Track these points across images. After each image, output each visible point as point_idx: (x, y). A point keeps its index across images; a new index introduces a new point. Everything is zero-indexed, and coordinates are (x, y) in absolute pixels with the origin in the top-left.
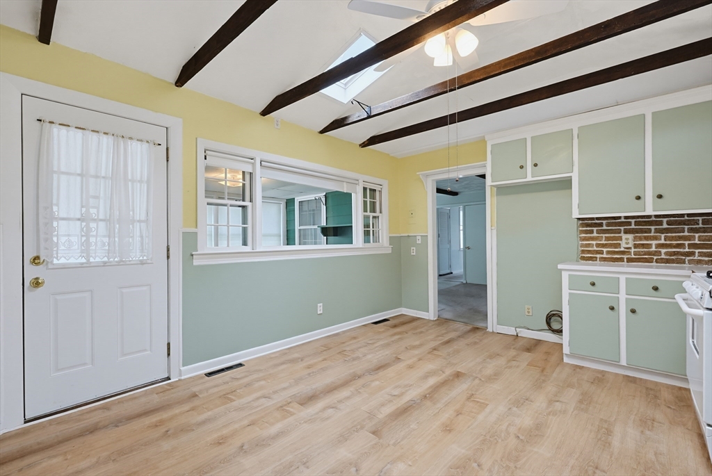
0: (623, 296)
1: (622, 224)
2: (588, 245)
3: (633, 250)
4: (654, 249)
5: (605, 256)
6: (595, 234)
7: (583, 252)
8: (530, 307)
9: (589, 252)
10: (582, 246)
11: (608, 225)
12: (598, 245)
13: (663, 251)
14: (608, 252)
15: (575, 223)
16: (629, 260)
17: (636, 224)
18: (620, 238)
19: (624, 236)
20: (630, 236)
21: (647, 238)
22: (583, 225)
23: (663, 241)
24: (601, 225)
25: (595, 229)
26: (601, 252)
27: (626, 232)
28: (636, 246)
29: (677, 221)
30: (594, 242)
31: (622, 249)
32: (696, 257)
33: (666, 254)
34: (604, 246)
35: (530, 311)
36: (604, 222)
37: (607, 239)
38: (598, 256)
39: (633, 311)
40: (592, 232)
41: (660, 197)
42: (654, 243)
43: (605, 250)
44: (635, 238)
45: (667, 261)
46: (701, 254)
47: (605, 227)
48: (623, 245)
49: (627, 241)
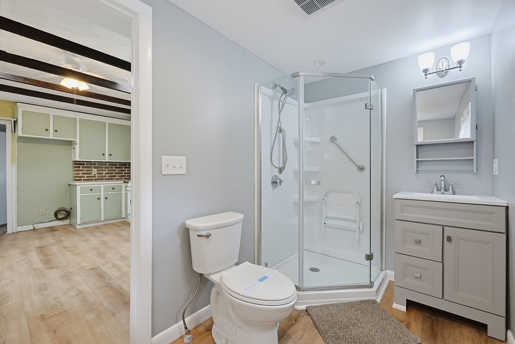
0: (102, 193)
1: (92, 164)
2: (78, 174)
3: (97, 175)
4: (104, 175)
5: (85, 178)
6: (81, 168)
7: (75, 177)
8: (44, 210)
9: (78, 177)
10: (75, 174)
11: (87, 164)
12: (82, 174)
13: (107, 175)
14: (87, 177)
15: (71, 164)
16: (96, 180)
17: (98, 164)
18: (92, 170)
19: (94, 170)
20: (96, 170)
21: (102, 170)
22: (75, 164)
23: (107, 172)
24: (84, 164)
25: (81, 166)
26: (84, 177)
27: (94, 167)
28: (98, 174)
29: (111, 164)
30: (81, 172)
31: (93, 175)
32: (117, 177)
33: (108, 176)
34: (85, 174)
35: (44, 212)
36: (85, 163)
37: (86, 171)
38: (82, 178)
39: (106, 198)
40: (80, 167)
41: (110, 155)
42: (104, 172)
43: (85, 176)
44: (98, 170)
45: (108, 179)
46: (118, 176)
47: (85, 165)
48: (93, 173)
49: (95, 171)
